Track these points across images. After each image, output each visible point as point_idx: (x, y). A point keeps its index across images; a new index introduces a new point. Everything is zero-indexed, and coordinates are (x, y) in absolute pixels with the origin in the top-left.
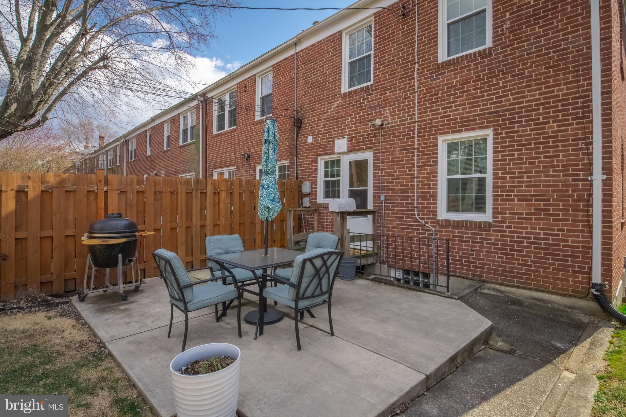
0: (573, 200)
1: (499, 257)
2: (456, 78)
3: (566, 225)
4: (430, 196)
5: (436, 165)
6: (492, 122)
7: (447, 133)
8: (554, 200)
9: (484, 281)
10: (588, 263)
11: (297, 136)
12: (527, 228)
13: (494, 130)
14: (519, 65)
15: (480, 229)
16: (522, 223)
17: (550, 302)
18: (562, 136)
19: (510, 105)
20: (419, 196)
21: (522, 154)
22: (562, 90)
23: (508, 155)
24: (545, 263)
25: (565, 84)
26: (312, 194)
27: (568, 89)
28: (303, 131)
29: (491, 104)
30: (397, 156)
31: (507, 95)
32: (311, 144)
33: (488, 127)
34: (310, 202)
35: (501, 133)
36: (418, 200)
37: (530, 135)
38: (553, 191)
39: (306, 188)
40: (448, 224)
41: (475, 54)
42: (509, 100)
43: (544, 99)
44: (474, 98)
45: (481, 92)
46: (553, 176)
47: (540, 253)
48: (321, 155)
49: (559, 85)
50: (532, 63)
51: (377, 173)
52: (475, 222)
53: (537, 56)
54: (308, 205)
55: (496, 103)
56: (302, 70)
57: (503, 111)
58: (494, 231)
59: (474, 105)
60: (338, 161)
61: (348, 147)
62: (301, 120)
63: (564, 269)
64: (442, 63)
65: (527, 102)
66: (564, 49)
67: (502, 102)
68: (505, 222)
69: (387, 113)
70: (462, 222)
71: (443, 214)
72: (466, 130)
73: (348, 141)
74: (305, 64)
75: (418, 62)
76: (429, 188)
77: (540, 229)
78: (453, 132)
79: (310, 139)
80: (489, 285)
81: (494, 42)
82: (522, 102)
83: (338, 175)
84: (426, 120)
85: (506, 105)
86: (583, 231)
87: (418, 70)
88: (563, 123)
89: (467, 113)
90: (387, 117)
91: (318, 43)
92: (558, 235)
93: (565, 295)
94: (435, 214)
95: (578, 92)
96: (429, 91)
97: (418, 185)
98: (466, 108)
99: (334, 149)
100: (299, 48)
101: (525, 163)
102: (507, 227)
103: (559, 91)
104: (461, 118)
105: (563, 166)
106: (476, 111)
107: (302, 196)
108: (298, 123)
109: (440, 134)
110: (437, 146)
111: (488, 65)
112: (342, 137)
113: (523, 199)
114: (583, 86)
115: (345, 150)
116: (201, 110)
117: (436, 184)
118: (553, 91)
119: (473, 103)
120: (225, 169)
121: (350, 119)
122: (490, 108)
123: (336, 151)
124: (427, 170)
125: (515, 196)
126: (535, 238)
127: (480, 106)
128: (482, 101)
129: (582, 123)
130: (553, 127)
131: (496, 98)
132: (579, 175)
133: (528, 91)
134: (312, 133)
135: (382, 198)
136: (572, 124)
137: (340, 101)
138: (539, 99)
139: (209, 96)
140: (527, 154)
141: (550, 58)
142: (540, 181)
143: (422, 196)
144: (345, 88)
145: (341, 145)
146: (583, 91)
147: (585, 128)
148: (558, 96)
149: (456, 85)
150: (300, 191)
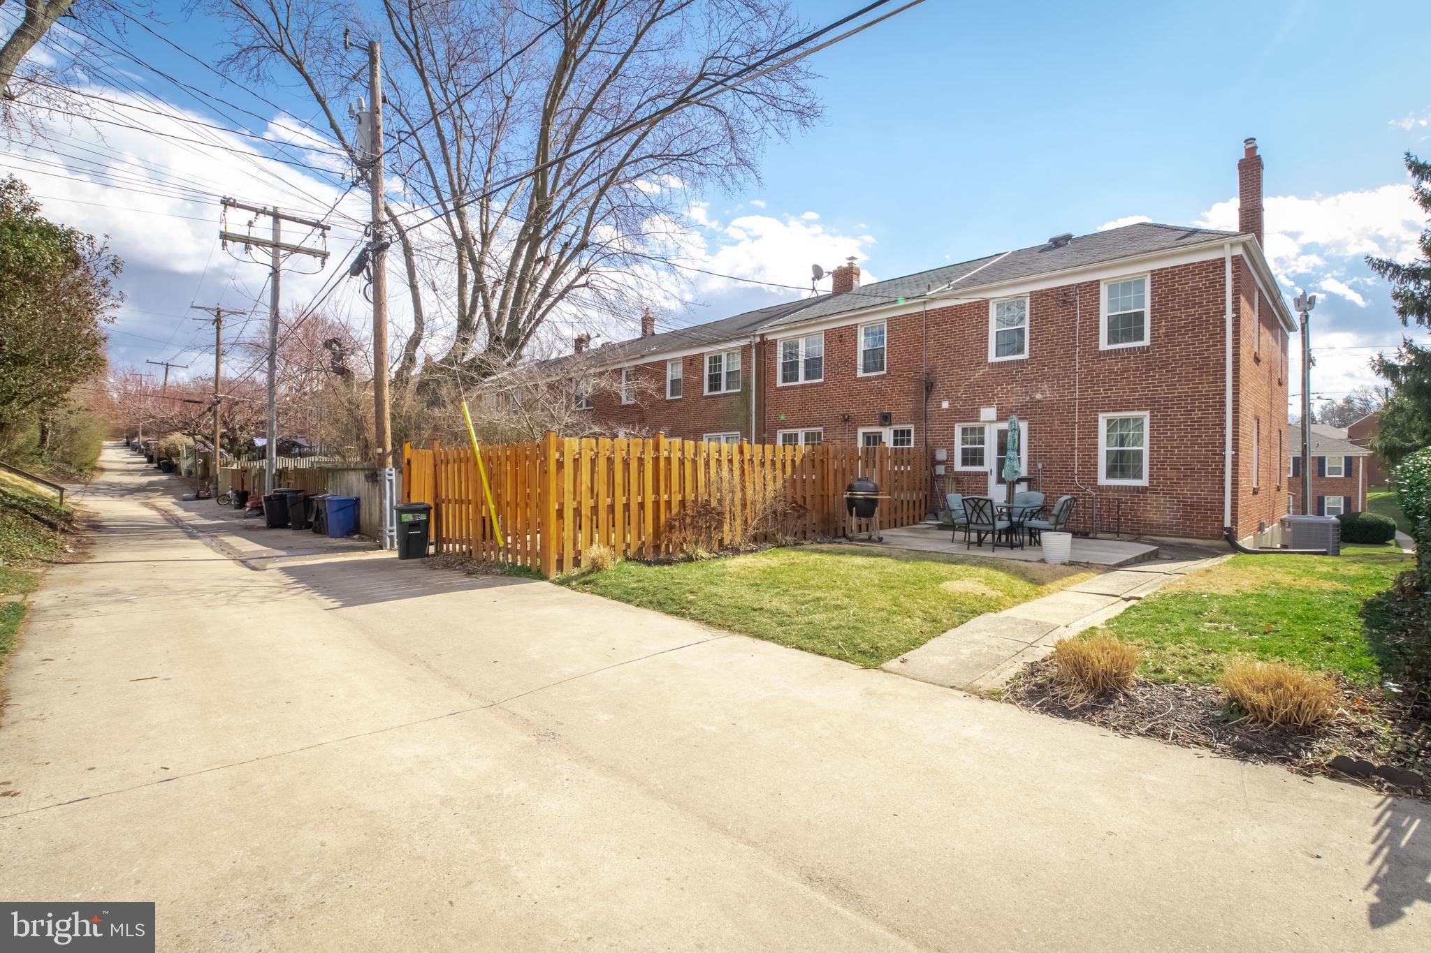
0: (1212, 469)
1: (1154, 514)
2: (1117, 365)
3: (1206, 487)
4: (1091, 465)
5: (1097, 438)
6: (1149, 405)
7: (1108, 411)
8: (1198, 469)
9: (1140, 534)
10: (1221, 514)
11: (926, 400)
12: (1177, 490)
13: (1151, 413)
14: (1171, 364)
15: (1138, 492)
16: (1173, 487)
17: (1194, 545)
18: (1205, 421)
19: (1165, 394)
20: (1079, 465)
21: (1174, 433)
22: (1205, 387)
23: (1162, 433)
24: (1191, 516)
25: (1207, 383)
26: (949, 462)
27: (1209, 387)
28: (935, 395)
29: (1148, 391)
30: (1056, 428)
31: (1162, 386)
32: (946, 409)
33: (1146, 410)
34: (946, 470)
35: (1157, 416)
36: (1078, 468)
37: (1180, 419)
38: (1198, 462)
39: (941, 455)
40: (1109, 488)
41: (1134, 348)
42: (1164, 390)
43: (1192, 392)
44: (1134, 385)
45: (1139, 381)
46: (1197, 451)
47: (1187, 509)
48: (960, 422)
49: (1203, 383)
50: (1183, 364)
51: (1033, 443)
52: (1134, 487)
53: (1186, 359)
54: (943, 473)
55: (1152, 391)
56: (933, 330)
57: (1159, 398)
58: (1150, 493)
59: (1133, 390)
60: (981, 430)
61: (998, 416)
62: (932, 383)
63: (1204, 519)
64: (1104, 351)
65: (1178, 393)
66: (1206, 357)
67: (1157, 390)
68: (1159, 486)
69: (1045, 387)
70: (1122, 486)
71: (1103, 480)
72: (1125, 410)
73: (998, 410)
74: (938, 324)
75: (1079, 346)
76: (1090, 458)
77: (1187, 490)
78: (1113, 411)
79: (945, 405)
80: (1145, 537)
81: (1151, 341)
82: (1174, 393)
83: (983, 443)
84: (1087, 398)
85: (1161, 394)
86: (1218, 491)
87: (1079, 353)
88: (1205, 412)
89: (1127, 396)
90: (1045, 391)
91: (956, 306)
92: (1200, 495)
93: (1205, 539)
94: (1095, 479)
95: (1216, 390)
96: (1090, 372)
97: (1078, 455)
98: (1126, 392)
99: (980, 417)
100: (929, 307)
101: (1176, 440)
102: (1161, 490)
103: (1202, 387)
104: (1121, 400)
105: (1205, 443)
106: (1135, 395)
107: (935, 463)
108: (929, 387)
109: (1102, 411)
110: (1097, 421)
111: (1145, 359)
112: (989, 404)
113: (1174, 467)
114: (1220, 386)
115: (995, 419)
116: (754, 355)
117: (1097, 455)
118: (1198, 388)
119: (1133, 388)
120: (800, 430)
121: (999, 389)
122: (1148, 395)
123: (982, 419)
124: (1087, 442)
125: (1168, 465)
126: (1183, 498)
127: (1138, 392)
128: (1141, 388)
129: (1219, 413)
130: (1198, 414)
131: (1153, 387)
132: (1216, 451)
133: (1180, 385)
134: (948, 398)
135: (1040, 466)
136: (1212, 413)
137: (987, 370)
138: (1187, 392)
139: (770, 338)
140: (1177, 433)
141: (1196, 362)
142: (1187, 454)
143: (1083, 464)
144: (992, 358)
145: (988, 413)
146: (1220, 390)
147: (1221, 417)
148: (1202, 391)
149: (1117, 372)
150: (934, 456)
